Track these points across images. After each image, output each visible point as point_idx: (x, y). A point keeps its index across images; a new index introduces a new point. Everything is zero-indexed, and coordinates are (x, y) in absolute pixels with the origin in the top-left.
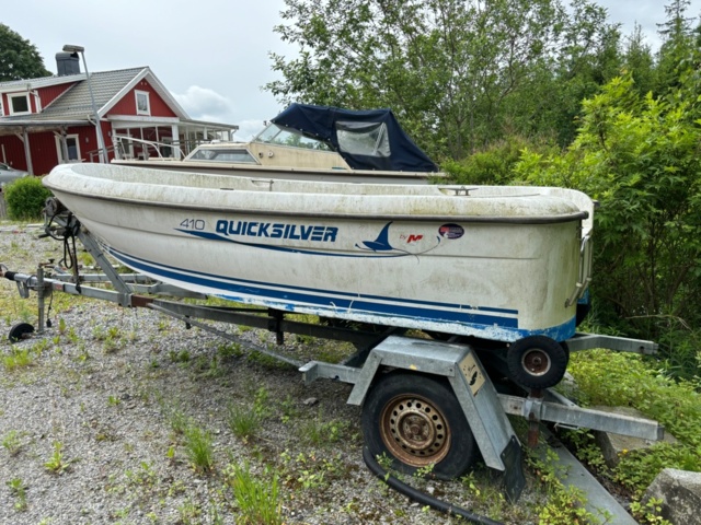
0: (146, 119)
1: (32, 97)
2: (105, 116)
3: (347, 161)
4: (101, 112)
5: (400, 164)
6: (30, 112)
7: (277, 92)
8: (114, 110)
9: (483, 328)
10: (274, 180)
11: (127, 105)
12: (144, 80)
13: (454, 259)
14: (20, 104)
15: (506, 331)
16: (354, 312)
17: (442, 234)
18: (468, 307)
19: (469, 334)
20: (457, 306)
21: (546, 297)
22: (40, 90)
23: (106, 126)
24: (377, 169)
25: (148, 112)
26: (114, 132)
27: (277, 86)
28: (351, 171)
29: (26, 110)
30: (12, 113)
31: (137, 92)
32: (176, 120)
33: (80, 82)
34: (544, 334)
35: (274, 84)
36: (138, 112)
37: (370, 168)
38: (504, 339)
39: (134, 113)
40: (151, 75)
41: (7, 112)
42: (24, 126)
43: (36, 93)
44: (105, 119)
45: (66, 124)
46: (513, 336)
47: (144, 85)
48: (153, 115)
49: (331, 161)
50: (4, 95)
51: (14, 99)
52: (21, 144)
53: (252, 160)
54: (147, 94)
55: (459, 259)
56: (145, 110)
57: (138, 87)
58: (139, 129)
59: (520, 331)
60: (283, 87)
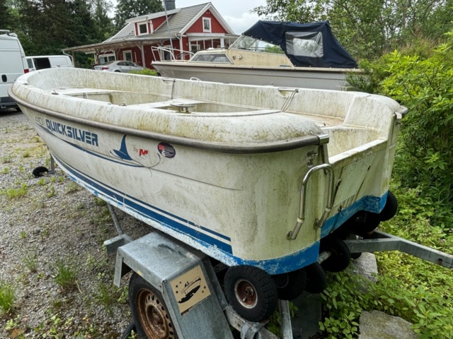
0: (209, 35)
1: (149, 24)
2: (185, 34)
3: (291, 61)
4: (182, 32)
5: (331, 62)
6: (148, 33)
7: (261, 14)
8: (190, 30)
9: (207, 246)
10: (177, 79)
11: (197, 27)
12: (208, 11)
13: (175, 178)
14: (143, 29)
15: (224, 254)
16: (128, 208)
17: (160, 151)
18: (193, 224)
19: (198, 248)
20: (186, 221)
21: (256, 229)
22: (153, 20)
23: (186, 40)
24: (312, 66)
25: (210, 30)
26: (190, 43)
27: (261, 9)
28: (293, 67)
29: (146, 32)
30: (140, 34)
31: (204, 18)
32: (223, 35)
33: (174, 14)
34: (259, 266)
35: (259, 8)
36: (204, 30)
37: (308, 65)
38: (223, 261)
39: (202, 32)
40: (212, 7)
41: (137, 34)
42: (141, 41)
43: (151, 22)
44: (185, 36)
45: (164, 39)
46: (230, 261)
47: (209, 13)
48: (213, 32)
49: (280, 60)
50: (136, 24)
51: (141, 26)
52: (140, 51)
53: (228, 61)
54: (209, 19)
55: (178, 178)
56: (208, 29)
57: (205, 15)
58: (202, 41)
59: (235, 258)
60: (265, 10)
